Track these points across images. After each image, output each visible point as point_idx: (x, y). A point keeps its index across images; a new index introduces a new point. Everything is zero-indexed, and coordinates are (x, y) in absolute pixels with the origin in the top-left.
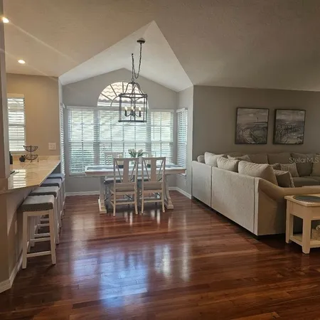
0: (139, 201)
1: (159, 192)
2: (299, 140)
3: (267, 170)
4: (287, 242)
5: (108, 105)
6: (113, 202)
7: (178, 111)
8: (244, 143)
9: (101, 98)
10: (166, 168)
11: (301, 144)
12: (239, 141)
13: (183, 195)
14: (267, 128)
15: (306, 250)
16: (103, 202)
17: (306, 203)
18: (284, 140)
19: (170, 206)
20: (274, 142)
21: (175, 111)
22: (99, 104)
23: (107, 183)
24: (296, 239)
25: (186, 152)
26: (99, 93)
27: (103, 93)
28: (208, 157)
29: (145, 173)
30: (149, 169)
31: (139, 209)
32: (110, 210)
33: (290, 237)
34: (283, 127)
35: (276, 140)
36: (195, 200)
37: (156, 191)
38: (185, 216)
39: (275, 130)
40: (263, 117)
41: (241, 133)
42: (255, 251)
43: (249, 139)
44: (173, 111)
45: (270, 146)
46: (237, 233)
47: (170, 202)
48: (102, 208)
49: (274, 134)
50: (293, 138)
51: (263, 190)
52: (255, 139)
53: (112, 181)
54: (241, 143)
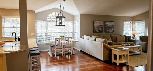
0: (64, 52)
1: (69, 49)
2: (113, 31)
3: (105, 40)
4: (112, 62)
5: (51, 20)
6: (55, 53)
7: (74, 22)
8: (96, 32)
9: (48, 17)
10: (73, 41)
11: (113, 32)
12: (94, 32)
13: (77, 50)
14: (103, 27)
15: (118, 64)
16: (51, 53)
17: (118, 50)
18: (108, 31)
19: (74, 53)
20: (105, 32)
21: (73, 22)
22: (48, 20)
23: (52, 46)
24: (115, 61)
25: (77, 35)
26: (48, 16)
27: (49, 16)
28: (85, 37)
29: (66, 43)
30: (67, 41)
31: (64, 55)
32: (54, 56)
33: (113, 60)
34: (108, 27)
35: (106, 31)
36: (81, 51)
37: (68, 49)
38: (77, 56)
39: (105, 28)
40: (102, 24)
41: (95, 29)
42: (103, 65)
43: (97, 31)
44: (72, 22)
45: (104, 33)
46: (96, 60)
47: (73, 52)
48: (51, 55)
49: (105, 29)
50: (111, 30)
51: (104, 46)
52: (99, 31)
53: (55, 46)
54: (95, 32)
